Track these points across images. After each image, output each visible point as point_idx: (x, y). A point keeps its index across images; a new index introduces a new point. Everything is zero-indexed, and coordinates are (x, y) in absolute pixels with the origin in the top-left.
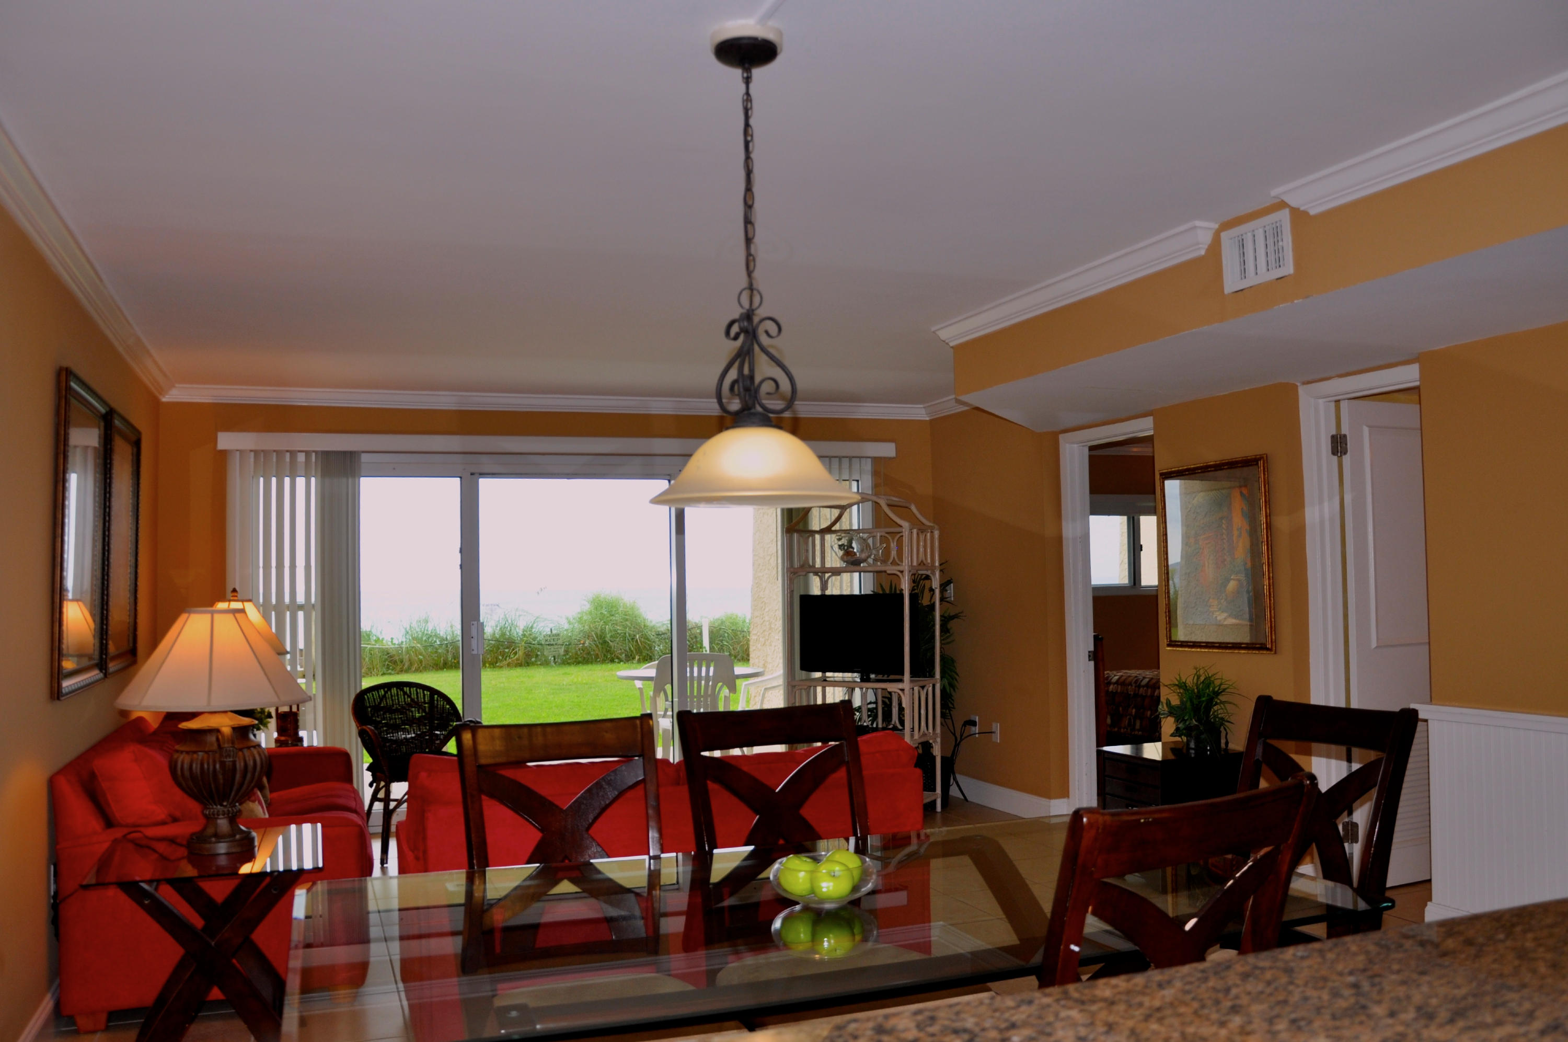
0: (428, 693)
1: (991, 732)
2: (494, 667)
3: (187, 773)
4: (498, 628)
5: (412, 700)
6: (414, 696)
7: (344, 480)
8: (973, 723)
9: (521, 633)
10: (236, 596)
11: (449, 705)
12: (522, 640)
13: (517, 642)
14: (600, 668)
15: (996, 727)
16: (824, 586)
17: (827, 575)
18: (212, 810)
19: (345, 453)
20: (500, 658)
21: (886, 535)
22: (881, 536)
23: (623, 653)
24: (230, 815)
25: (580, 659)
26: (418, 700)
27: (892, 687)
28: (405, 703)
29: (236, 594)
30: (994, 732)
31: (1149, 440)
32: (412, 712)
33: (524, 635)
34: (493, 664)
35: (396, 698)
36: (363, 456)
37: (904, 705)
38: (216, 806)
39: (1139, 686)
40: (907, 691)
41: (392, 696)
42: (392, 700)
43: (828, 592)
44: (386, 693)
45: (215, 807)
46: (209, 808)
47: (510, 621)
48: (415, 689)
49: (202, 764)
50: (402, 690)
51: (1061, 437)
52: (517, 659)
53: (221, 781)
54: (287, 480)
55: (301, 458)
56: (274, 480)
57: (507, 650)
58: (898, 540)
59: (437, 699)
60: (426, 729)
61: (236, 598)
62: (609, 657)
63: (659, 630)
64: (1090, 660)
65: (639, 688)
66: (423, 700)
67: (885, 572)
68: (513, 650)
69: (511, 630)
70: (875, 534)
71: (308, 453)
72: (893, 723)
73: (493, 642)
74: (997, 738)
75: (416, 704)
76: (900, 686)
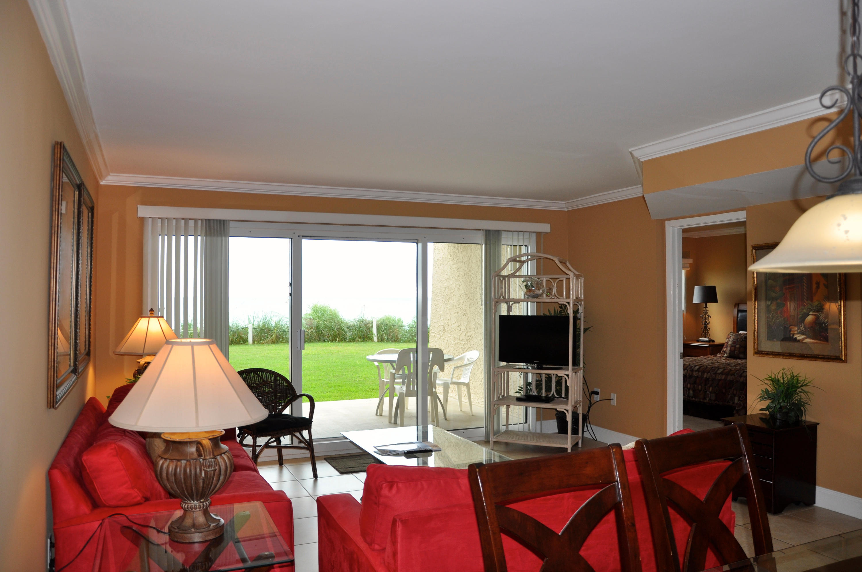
0: (273, 376)
1: (611, 399)
2: (259, 344)
3: (172, 479)
4: (262, 323)
5: (264, 381)
6: (264, 377)
7: (219, 239)
8: (597, 393)
9: (274, 324)
10: (153, 314)
11: (287, 384)
12: (274, 329)
13: (272, 330)
14: (318, 345)
15: (614, 396)
16: (509, 309)
17: (511, 303)
18: (190, 505)
19: (220, 221)
20: (263, 338)
21: (550, 280)
22: (547, 280)
23: (330, 337)
24: (205, 508)
25: (306, 340)
26: (267, 380)
27: (561, 373)
28: (259, 383)
29: (153, 312)
30: (612, 399)
31: (743, 224)
32: (263, 388)
33: (276, 327)
34: (258, 342)
35: (254, 379)
36: (231, 222)
37: (568, 384)
38: (194, 501)
39: (692, 371)
40: (570, 376)
41: (251, 378)
42: (251, 381)
43: (512, 314)
44: (247, 375)
45: (192, 502)
46: (188, 503)
47: (268, 319)
48: (265, 373)
49: (185, 471)
50: (257, 374)
51: (667, 223)
52: (272, 340)
53: (201, 484)
54: (182, 238)
55: (192, 223)
56: (174, 238)
57: (266, 335)
58: (557, 283)
59: (279, 379)
60: (272, 399)
61: (153, 315)
62: (322, 339)
63: (350, 324)
64: (681, 358)
65: (377, 366)
66: (270, 380)
67: (557, 303)
68: (270, 334)
69: (268, 324)
70: (542, 279)
71: (196, 220)
72: (552, 393)
73: (259, 330)
74: (614, 403)
75: (266, 383)
76: (566, 373)
